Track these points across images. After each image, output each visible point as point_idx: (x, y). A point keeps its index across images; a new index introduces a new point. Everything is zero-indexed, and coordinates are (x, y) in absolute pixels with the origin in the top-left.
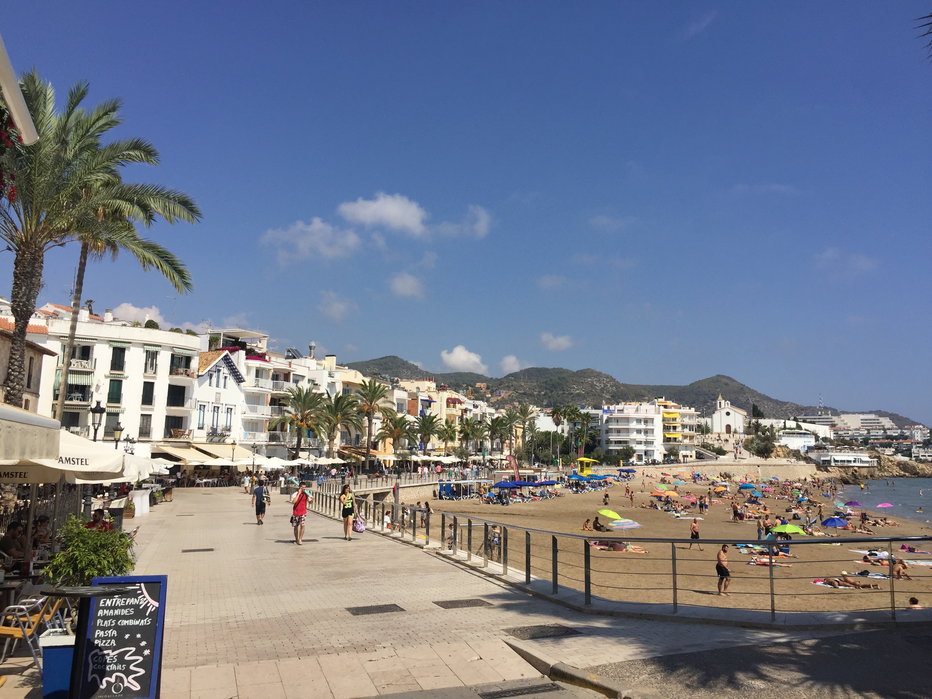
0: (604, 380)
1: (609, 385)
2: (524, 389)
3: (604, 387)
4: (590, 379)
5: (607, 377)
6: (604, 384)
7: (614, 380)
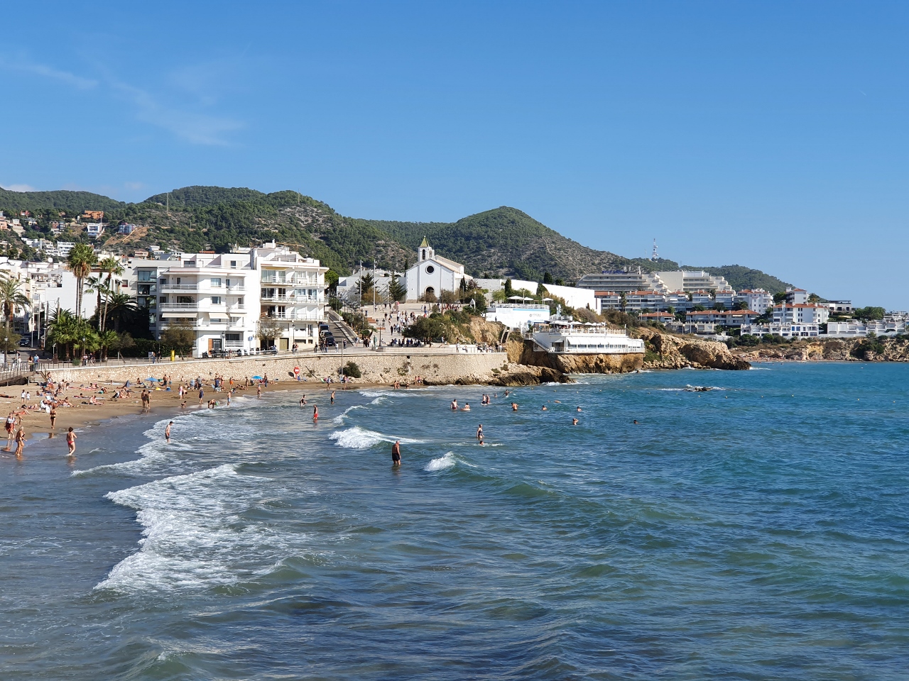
0: (312, 211)
1: (321, 219)
2: (172, 223)
3: (313, 222)
4: (289, 210)
5: (320, 205)
6: (313, 217)
7: (331, 211)
